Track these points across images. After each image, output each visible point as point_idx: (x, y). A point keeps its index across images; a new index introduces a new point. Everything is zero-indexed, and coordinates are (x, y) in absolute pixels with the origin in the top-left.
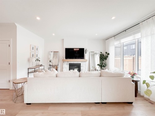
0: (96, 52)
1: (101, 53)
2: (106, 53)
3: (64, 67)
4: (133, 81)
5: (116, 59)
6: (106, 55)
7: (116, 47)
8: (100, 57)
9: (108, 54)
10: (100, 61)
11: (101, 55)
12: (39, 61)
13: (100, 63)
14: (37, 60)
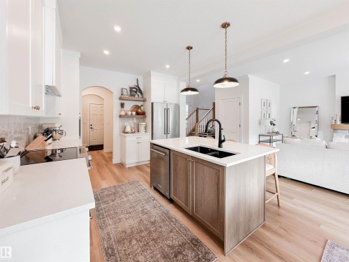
12: (274, 125)
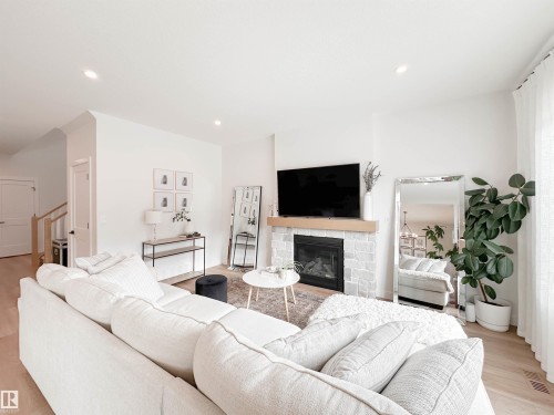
1: (478, 181)
3: (275, 250)
6: (511, 196)
11: (475, 196)
12: (189, 221)
14: (180, 216)
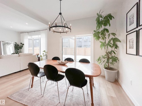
0: (8, 42)
1: (16, 43)
2: (21, 43)
4: (38, 57)
5: (29, 49)
6: (21, 45)
7: (29, 39)
8: (15, 47)
9: (23, 44)
10: (15, 50)
11: (15, 45)
13: (15, 52)
